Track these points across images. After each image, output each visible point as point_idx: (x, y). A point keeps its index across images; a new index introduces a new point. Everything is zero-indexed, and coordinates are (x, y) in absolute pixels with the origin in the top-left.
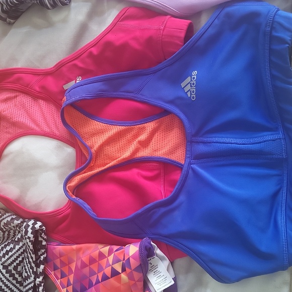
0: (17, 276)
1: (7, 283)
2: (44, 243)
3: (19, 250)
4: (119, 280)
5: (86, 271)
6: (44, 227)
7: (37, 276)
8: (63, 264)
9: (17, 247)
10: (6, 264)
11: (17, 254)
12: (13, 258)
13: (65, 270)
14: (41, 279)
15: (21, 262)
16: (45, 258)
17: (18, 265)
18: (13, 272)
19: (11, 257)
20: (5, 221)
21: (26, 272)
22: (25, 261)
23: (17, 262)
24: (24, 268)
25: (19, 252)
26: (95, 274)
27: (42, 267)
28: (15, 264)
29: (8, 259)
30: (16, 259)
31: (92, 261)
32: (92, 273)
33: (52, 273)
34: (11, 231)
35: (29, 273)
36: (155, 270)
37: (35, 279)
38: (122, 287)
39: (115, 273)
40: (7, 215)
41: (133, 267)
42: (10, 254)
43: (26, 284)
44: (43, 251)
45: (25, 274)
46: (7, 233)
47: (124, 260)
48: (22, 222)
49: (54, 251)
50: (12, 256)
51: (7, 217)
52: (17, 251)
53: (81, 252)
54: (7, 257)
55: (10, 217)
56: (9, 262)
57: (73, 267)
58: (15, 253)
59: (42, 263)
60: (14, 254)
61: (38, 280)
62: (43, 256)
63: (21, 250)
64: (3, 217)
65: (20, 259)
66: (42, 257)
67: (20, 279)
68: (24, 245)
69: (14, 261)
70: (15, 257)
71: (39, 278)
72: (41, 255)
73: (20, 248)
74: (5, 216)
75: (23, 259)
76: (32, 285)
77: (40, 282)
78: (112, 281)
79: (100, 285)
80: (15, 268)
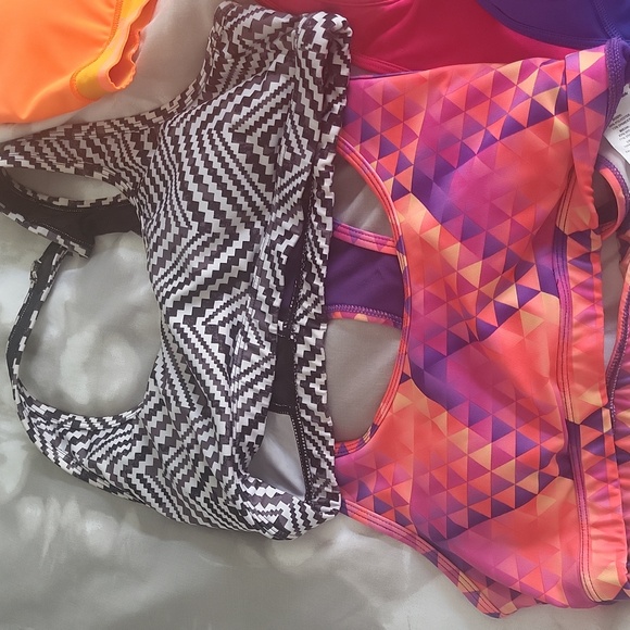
0: (264, 160)
1: (240, 177)
2: (345, 72)
3: (277, 92)
4: (548, 131)
5: (456, 124)
6: (349, 29)
7: (319, 153)
8: (390, 120)
9: (274, 86)
10: (241, 130)
11: (272, 104)
12: (261, 113)
13: (394, 135)
14: (329, 160)
15: (280, 123)
16: (343, 109)
17: (272, 130)
18: (258, 150)
19: (256, 109)
20: (247, 23)
21: (290, 149)
22: (289, 122)
23: (271, 122)
24: (284, 140)
25: (278, 99)
26: (479, 128)
27: (335, 130)
28: (265, 128)
29: (249, 115)
30: (268, 115)
31: (475, 97)
32: (472, 128)
33: (357, 149)
34: (254, 56)
35: (297, 151)
36: (623, 127)
37: (314, 161)
38: (551, 152)
39: (538, 115)
40: (252, 8)
41: (588, 96)
42: (255, 102)
43: (284, 181)
44: (341, 90)
45: (285, 155)
46: (243, 60)
47: (564, 82)
48: (292, 24)
49: (368, 91)
50: (260, 106)
51: (252, 13)
52: (273, 95)
53: (445, 82)
54: (245, 110)
55: (261, 13)
56: (250, 122)
57: (417, 123)
58: (268, 99)
59: (334, 120)
60: (265, 102)
61: (321, 161)
62: (339, 104)
63: (283, 95)
64: (240, 16)
65: (278, 116)
66: (337, 107)
67: (269, 170)
68: (288, 82)
69: (263, 120)
70: (266, 108)
71: (325, 158)
72: (335, 102)
73: (280, 89)
74: (245, 13)
75: (284, 117)
76: (305, 177)
77: (326, 166)
78: (530, 134)
79: (498, 147)
80: (264, 140)
